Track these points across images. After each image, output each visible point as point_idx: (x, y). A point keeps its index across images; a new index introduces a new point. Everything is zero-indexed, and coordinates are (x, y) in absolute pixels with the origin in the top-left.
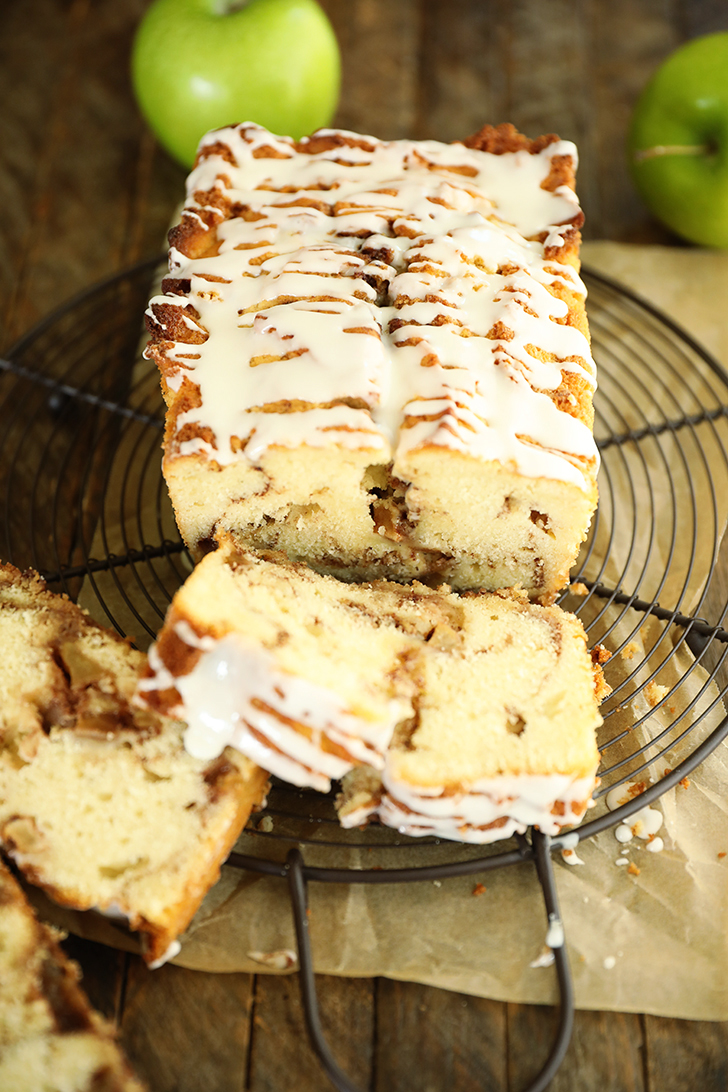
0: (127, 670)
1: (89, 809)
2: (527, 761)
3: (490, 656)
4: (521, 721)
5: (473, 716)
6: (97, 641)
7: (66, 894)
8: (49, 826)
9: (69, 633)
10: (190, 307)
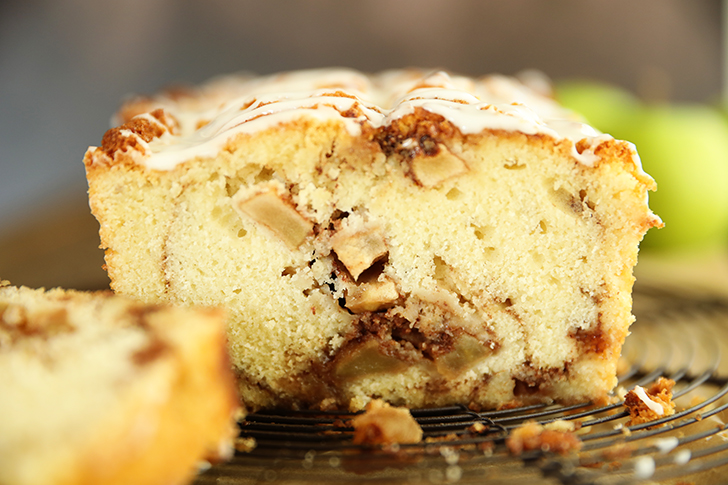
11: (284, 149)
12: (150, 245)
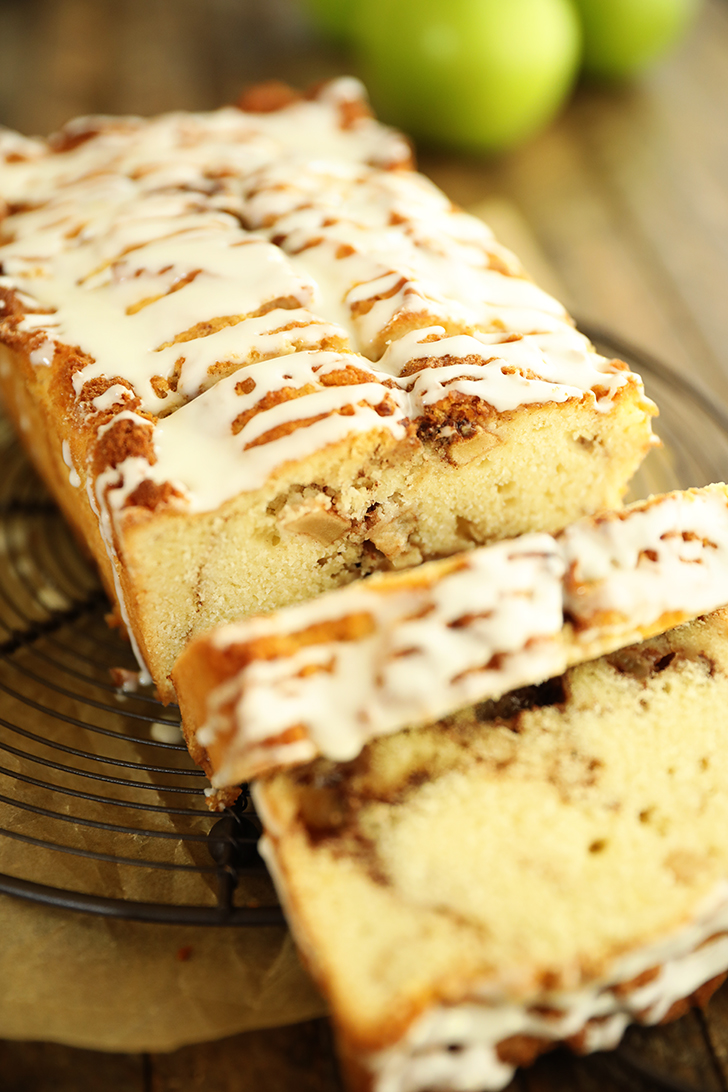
11: (329, 465)
12: (186, 577)
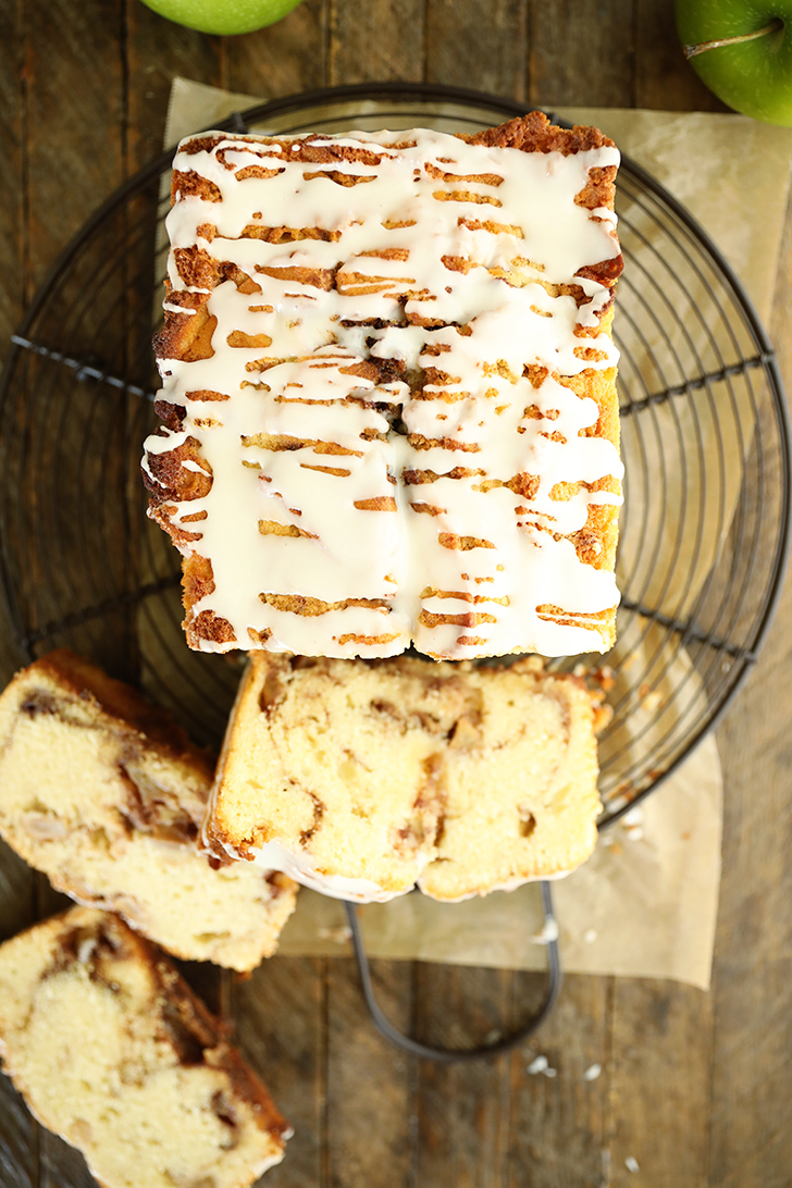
0: (187, 793)
1: (177, 896)
2: (536, 863)
3: (506, 751)
4: (532, 821)
5: (490, 821)
6: (157, 765)
7: (170, 950)
8: (146, 902)
9: (130, 755)
10: (189, 439)
